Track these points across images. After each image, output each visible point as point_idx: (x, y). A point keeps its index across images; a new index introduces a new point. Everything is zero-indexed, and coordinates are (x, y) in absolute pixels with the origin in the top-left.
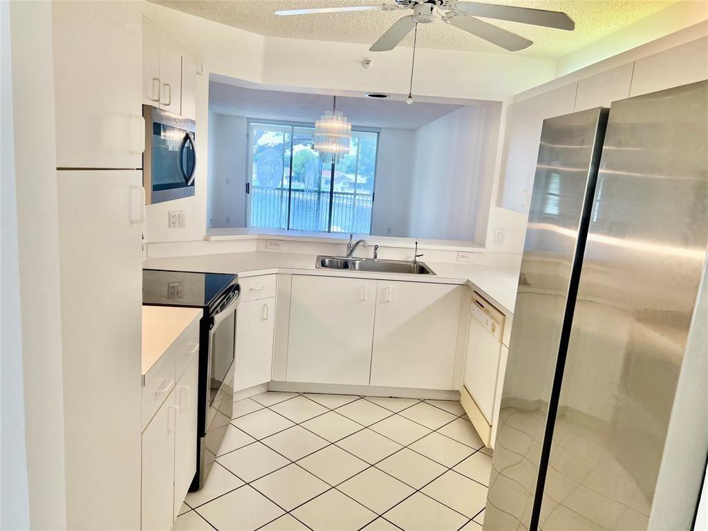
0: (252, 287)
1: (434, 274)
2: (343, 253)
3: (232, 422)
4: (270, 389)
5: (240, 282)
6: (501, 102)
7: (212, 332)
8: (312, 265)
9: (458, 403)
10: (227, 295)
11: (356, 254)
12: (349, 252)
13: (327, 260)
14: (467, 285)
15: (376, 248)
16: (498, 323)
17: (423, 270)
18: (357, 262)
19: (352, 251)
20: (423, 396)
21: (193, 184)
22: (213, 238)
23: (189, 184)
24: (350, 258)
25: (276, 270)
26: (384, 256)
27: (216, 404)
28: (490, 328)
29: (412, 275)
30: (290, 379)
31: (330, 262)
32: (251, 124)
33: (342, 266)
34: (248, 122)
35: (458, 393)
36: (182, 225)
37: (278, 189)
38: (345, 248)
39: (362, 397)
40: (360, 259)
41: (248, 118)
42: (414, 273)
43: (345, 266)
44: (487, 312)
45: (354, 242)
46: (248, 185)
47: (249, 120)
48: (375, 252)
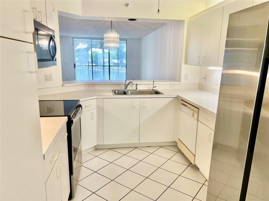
0: (86, 105)
1: (163, 94)
2: (122, 88)
3: (83, 165)
4: (97, 148)
5: (81, 103)
6: (184, 21)
7: (72, 127)
8: (111, 94)
9: (176, 146)
10: (77, 109)
11: (128, 88)
12: (125, 87)
13: (116, 92)
14: (177, 97)
15: (137, 85)
16: (196, 112)
17: (157, 93)
18: (129, 91)
19: (126, 87)
20: (161, 145)
21: (56, 60)
22: (65, 85)
23: (54, 60)
24: (126, 90)
25: (96, 97)
26: (140, 88)
27: (76, 159)
28: (191, 114)
29: (152, 95)
30: (105, 143)
31: (118, 92)
32: (74, 39)
33: (123, 93)
34: (72, 39)
35: (176, 142)
36: (51, 80)
37: (87, 66)
38: (124, 86)
39: (136, 148)
40: (130, 90)
41: (72, 37)
42: (153, 94)
43: (125, 93)
44: (189, 108)
45: (127, 83)
46: (75, 65)
47: (73, 38)
48: (136, 87)
